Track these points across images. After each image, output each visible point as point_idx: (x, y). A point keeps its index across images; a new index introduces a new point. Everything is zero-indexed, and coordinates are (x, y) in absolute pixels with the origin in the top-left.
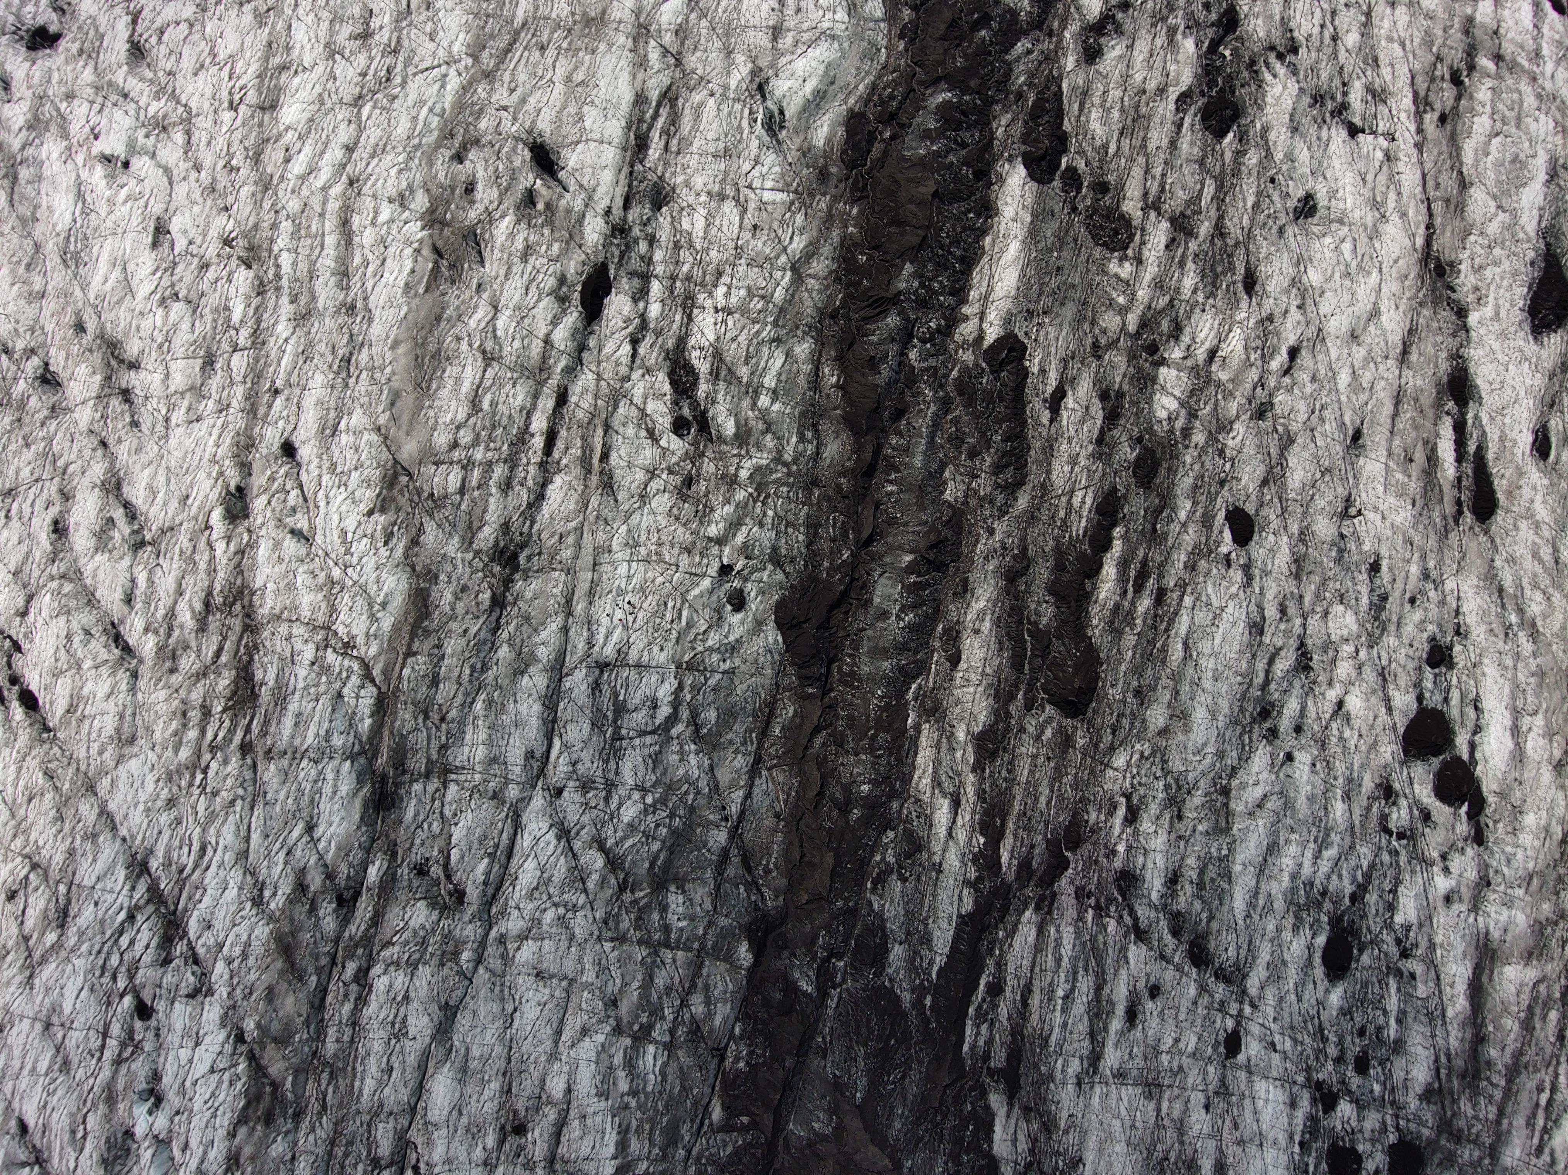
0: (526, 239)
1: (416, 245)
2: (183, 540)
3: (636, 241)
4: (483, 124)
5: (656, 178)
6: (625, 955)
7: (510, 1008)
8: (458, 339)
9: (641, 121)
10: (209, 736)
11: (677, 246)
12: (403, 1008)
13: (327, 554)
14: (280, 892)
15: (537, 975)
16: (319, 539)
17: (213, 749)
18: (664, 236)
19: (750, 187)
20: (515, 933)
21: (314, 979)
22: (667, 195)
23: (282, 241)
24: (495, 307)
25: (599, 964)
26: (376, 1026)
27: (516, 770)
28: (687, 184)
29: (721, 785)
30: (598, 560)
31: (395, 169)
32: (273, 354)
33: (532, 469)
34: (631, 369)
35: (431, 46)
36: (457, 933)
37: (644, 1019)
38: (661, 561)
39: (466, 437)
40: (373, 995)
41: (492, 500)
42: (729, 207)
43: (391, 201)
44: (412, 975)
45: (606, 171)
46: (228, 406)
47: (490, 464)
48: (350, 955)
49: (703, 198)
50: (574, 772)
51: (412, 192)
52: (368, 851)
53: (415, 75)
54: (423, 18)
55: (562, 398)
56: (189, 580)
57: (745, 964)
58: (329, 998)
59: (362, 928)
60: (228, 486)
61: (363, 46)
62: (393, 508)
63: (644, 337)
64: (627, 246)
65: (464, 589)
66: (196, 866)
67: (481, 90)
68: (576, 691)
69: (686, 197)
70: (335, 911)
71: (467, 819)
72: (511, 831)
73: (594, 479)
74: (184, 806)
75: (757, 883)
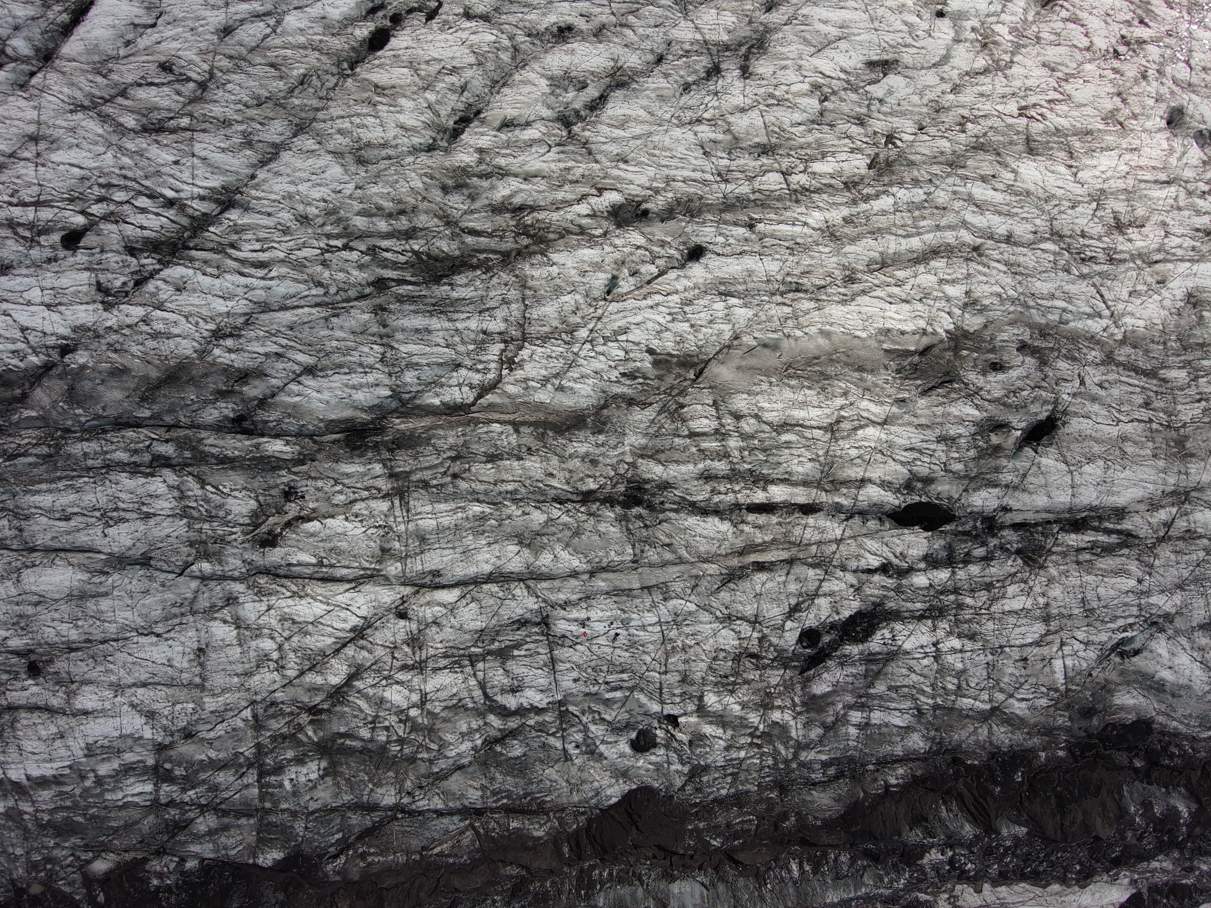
0: (960, 436)
1: (930, 329)
2: (581, 169)
3: (984, 544)
4: (1063, 365)
5: (1048, 547)
6: (241, 734)
7: (159, 629)
8: (845, 394)
9: (1100, 519)
10: (385, 244)
11: (988, 587)
12: (135, 516)
13: (599, 319)
14: (233, 356)
15: (200, 650)
16: (614, 307)
17: (372, 251)
18: (996, 570)
19: (1062, 644)
20: (241, 613)
21: (147, 413)
22: (1034, 561)
23: (903, 194)
24: (885, 423)
25: (226, 710)
26: (110, 492)
27: (416, 566)
28: (1051, 581)
29: (445, 783)
30: (654, 591)
31: (1000, 290)
32: (788, 214)
33: (730, 498)
34: (855, 571)
35: (1125, 295)
36: (230, 550)
37: (179, 772)
38: (667, 655)
39: (748, 426)
40: (142, 480)
41: (691, 467)
42: (1039, 628)
43: (967, 293)
44: (173, 516)
45: (1046, 499)
46: (727, 181)
47: (725, 455)
48: (181, 444)
49: (1041, 601)
50: (427, 625)
51: (980, 311)
52: (299, 435)
53: (1094, 285)
54: (1149, 279)
55: (808, 509)
56: (541, 185)
57: (260, 861)
58: (130, 434)
59: (213, 450)
60: (646, 201)
61: (1110, 227)
62: (662, 372)
63: (890, 577)
64: (976, 537)
65: (594, 462)
66: (242, 262)
67: (1095, 355)
68: (513, 604)
69: (1038, 583)
70: (226, 417)
71: (355, 529)
72: (351, 577)
73: (735, 562)
74: (303, 234)
75: (348, 848)
